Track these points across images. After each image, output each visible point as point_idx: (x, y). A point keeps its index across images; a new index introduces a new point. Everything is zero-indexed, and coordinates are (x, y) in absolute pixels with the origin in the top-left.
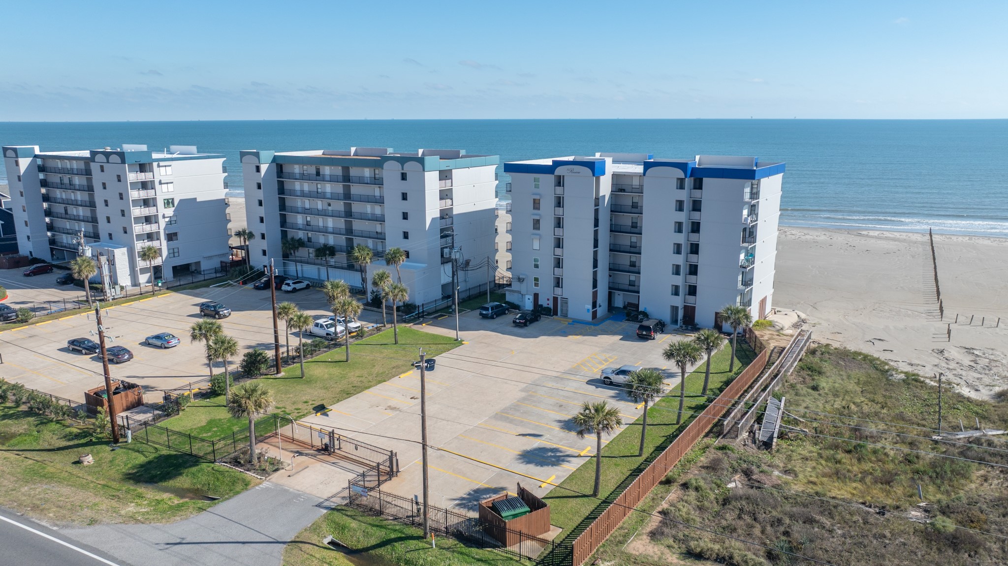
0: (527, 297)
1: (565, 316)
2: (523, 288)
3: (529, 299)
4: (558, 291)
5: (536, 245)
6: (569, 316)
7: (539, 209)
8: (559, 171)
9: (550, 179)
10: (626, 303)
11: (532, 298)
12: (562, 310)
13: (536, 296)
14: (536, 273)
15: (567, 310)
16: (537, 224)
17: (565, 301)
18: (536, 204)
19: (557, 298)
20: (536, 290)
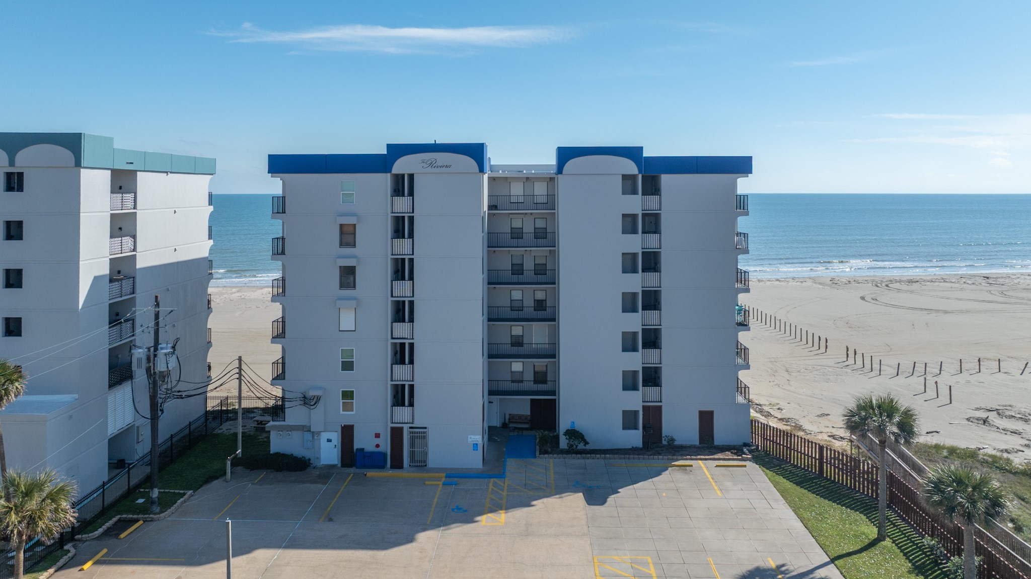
0: (324, 436)
1: (420, 463)
2: (316, 418)
3: (329, 441)
4: (403, 414)
5: (347, 321)
6: (431, 463)
7: (354, 245)
8: (401, 166)
9: (382, 182)
10: (507, 417)
11: (336, 437)
12: (412, 455)
13: (347, 432)
14: (347, 381)
15: (426, 454)
16: (348, 276)
17: (420, 435)
18: (348, 236)
19: (401, 429)
20: (347, 418)
